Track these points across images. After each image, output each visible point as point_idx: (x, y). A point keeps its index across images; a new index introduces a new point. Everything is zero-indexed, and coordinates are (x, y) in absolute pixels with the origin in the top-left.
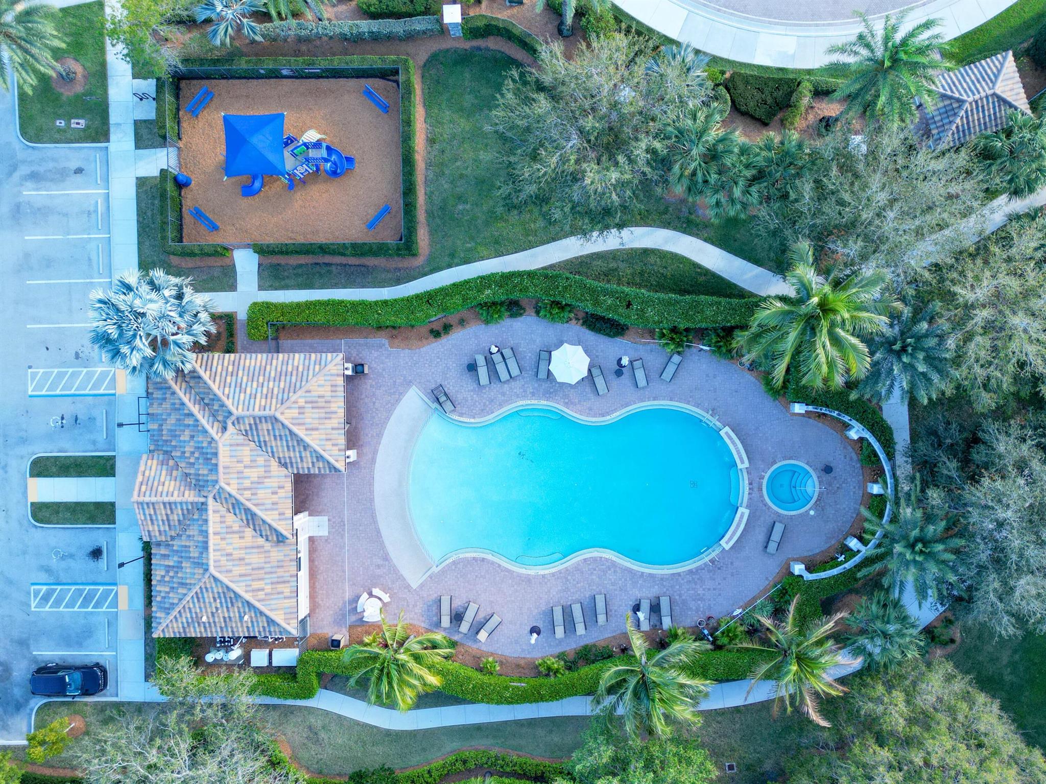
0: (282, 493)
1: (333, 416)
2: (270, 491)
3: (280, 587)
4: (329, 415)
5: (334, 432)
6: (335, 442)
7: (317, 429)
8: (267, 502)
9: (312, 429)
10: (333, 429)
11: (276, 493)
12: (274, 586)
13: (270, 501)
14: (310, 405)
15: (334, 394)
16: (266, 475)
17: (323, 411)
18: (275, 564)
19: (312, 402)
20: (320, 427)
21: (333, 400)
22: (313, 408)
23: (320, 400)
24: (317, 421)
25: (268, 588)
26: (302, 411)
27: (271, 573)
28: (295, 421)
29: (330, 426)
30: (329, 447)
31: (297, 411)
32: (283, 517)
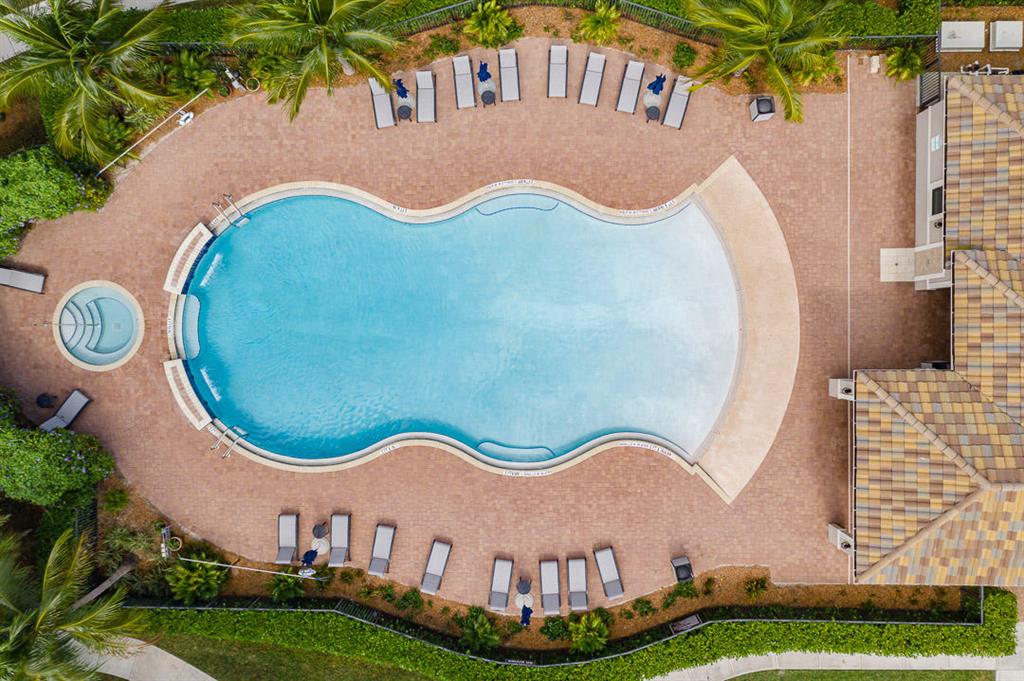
0: (974, 335)
1: (877, 475)
2: (998, 342)
3: (978, 164)
4: (885, 476)
5: (877, 446)
6: (873, 428)
7: (907, 453)
8: (1003, 323)
9: (917, 453)
10: (879, 451)
11: (985, 337)
12: (992, 166)
13: (997, 323)
14: (920, 497)
15: (874, 514)
16: (1003, 371)
17: (895, 486)
18: (987, 207)
19: (917, 502)
20: (901, 457)
21: (877, 504)
22: (915, 492)
23: (901, 505)
24: (908, 468)
25: (1002, 162)
26: (936, 489)
27: (996, 191)
28: (951, 470)
29: (883, 457)
30: (886, 419)
31: (946, 489)
32: (972, 294)
